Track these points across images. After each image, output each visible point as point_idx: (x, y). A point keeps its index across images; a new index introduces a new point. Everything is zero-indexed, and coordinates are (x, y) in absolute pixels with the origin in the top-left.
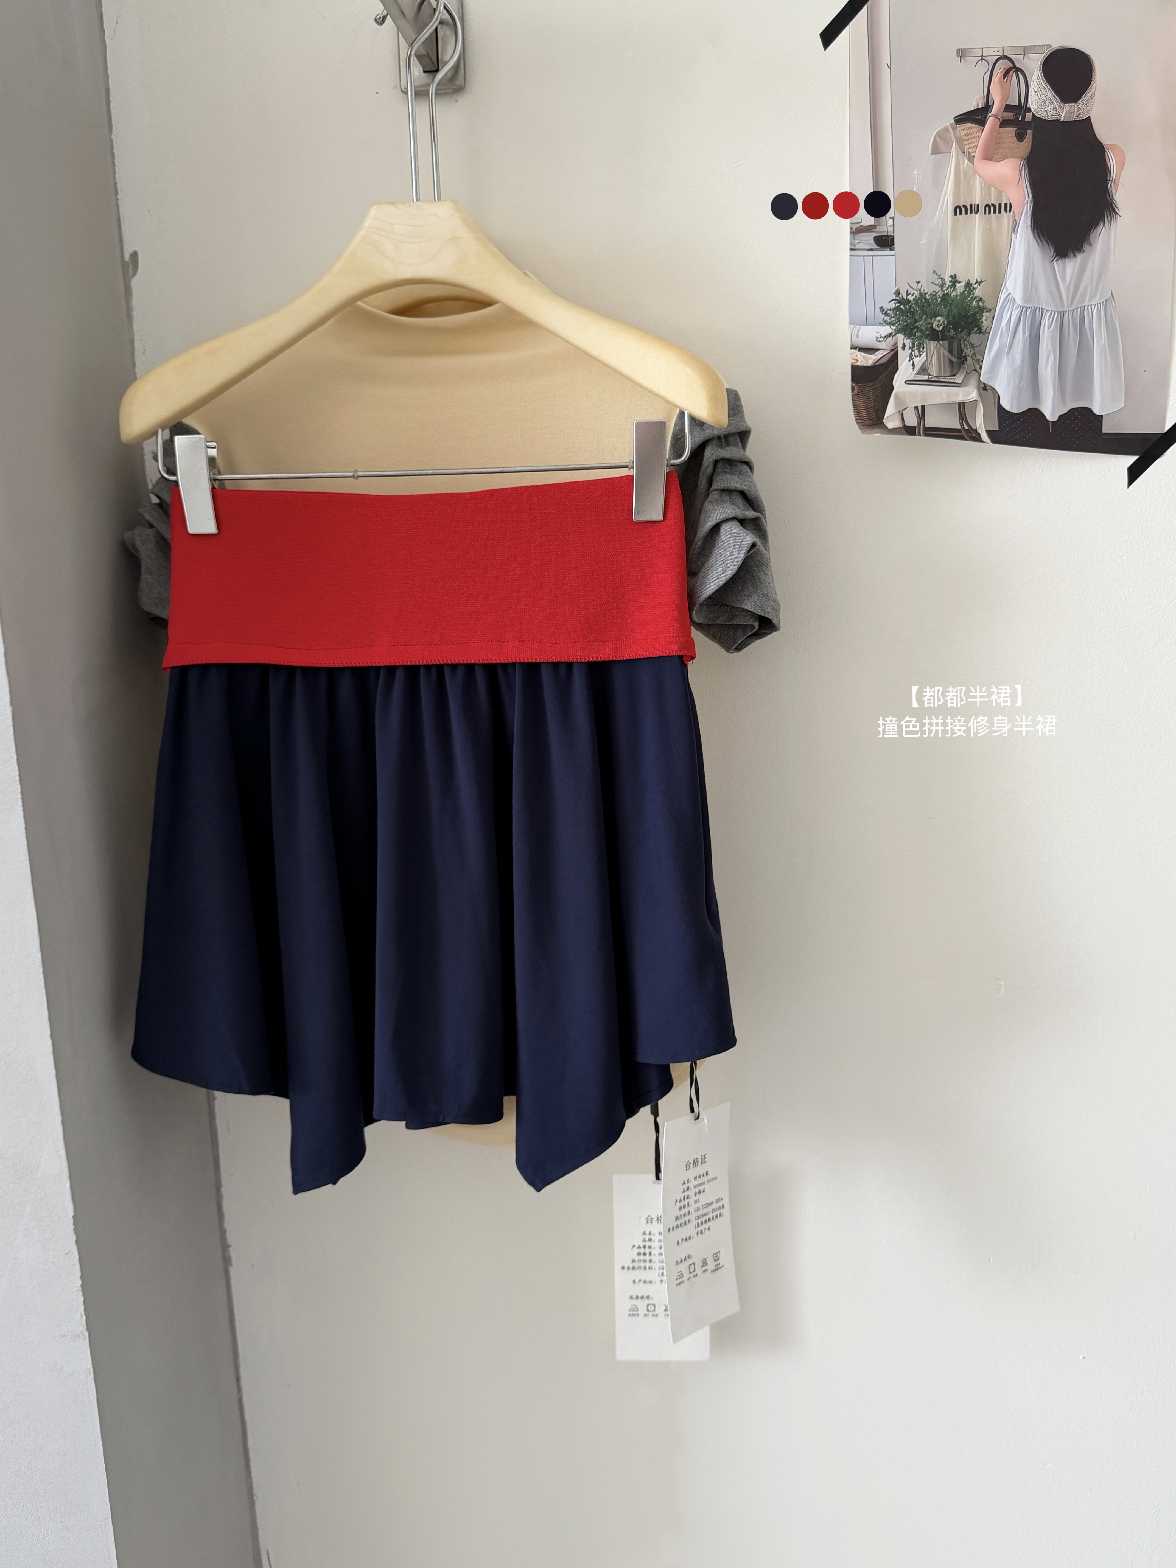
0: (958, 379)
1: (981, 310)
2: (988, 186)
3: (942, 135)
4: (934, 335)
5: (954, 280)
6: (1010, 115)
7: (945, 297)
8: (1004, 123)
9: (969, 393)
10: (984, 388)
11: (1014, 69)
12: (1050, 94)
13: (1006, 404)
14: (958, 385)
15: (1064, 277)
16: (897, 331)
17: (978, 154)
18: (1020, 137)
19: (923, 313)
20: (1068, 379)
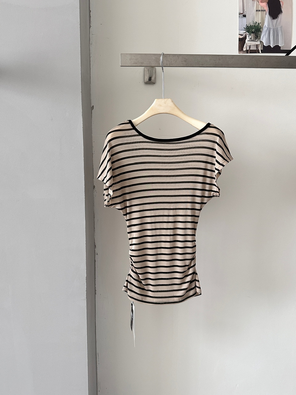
1: (261, 28)
2: (261, 7)
4: (253, 32)
5: (256, 23)
7: (255, 26)
9: (259, 43)
13: (264, 45)
14: (257, 41)
15: (274, 22)
16: (247, 32)
17: (260, 1)
19: (251, 28)
20: (275, 40)
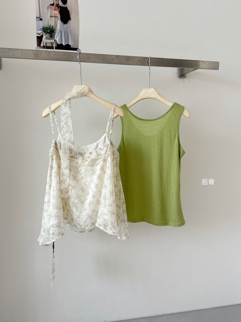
0: (51, 39)
1: (54, 30)
2: (54, 14)
3: (48, 6)
4: (48, 33)
5: (51, 25)
6: (57, 5)
7: (49, 27)
8: (56, 6)
9: (53, 41)
12: (62, 3)
13: (58, 43)
15: (65, 27)
16: (43, 32)
17: (53, 10)
18: (58, 8)
19: (47, 30)
20: (66, 40)
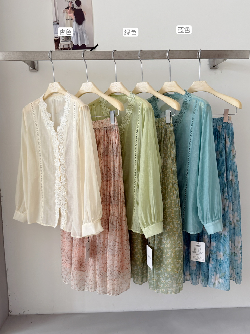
0: (68, 41)
2: (70, 16)
3: (64, 10)
6: (72, 8)
8: (71, 9)
9: (69, 43)
10: (71, 42)
11: (72, 2)
12: (76, 5)
13: (74, 44)
15: (80, 28)
17: (68, 13)
18: (73, 11)
20: (82, 40)
